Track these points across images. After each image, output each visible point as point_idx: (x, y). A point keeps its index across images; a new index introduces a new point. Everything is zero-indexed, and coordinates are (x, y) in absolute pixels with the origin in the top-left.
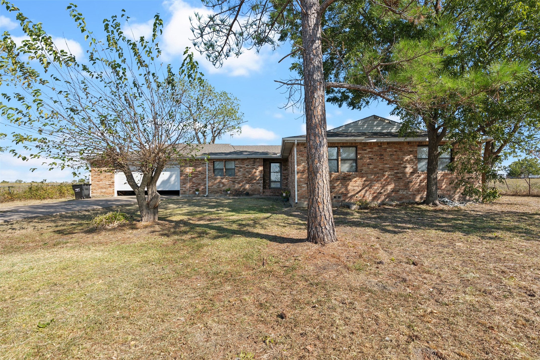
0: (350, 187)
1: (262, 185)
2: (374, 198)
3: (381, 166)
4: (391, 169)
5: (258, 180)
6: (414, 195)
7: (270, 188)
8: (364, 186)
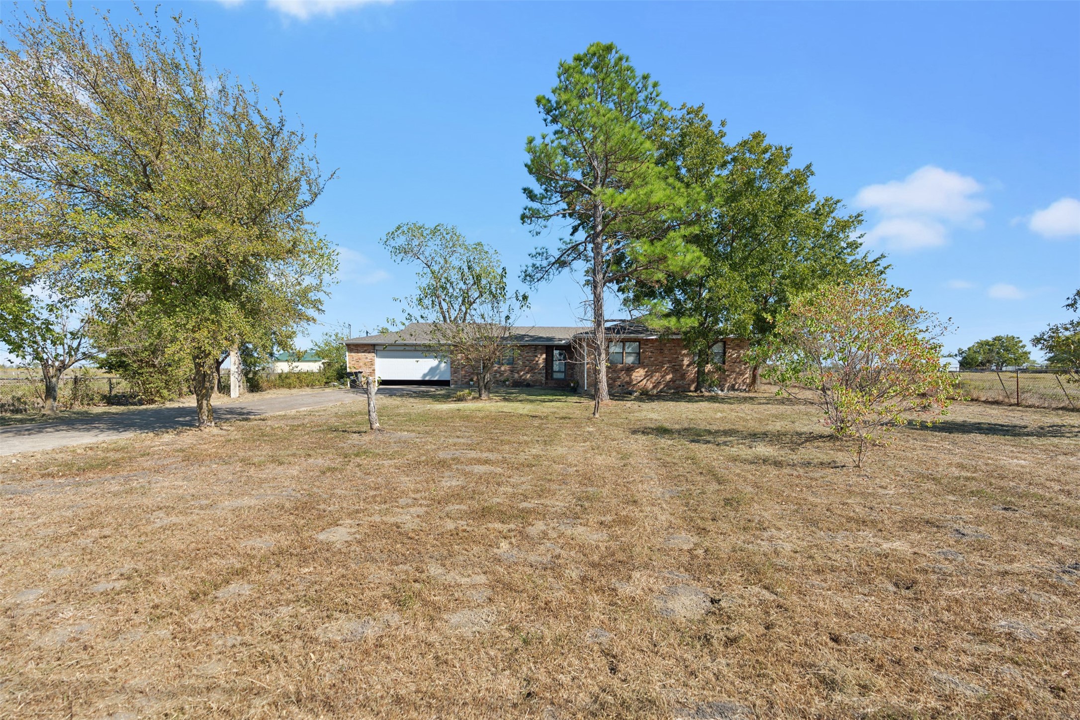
0: (633, 377)
1: (544, 375)
2: (654, 387)
3: (660, 359)
4: (669, 362)
5: (540, 369)
6: (690, 385)
7: (552, 379)
8: (646, 376)
